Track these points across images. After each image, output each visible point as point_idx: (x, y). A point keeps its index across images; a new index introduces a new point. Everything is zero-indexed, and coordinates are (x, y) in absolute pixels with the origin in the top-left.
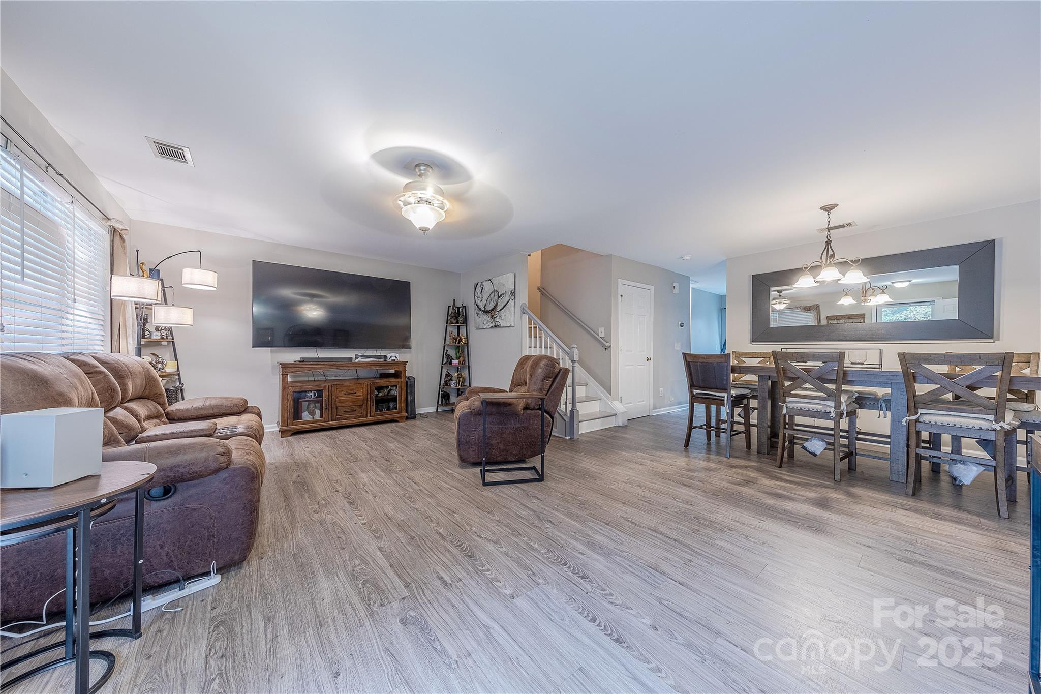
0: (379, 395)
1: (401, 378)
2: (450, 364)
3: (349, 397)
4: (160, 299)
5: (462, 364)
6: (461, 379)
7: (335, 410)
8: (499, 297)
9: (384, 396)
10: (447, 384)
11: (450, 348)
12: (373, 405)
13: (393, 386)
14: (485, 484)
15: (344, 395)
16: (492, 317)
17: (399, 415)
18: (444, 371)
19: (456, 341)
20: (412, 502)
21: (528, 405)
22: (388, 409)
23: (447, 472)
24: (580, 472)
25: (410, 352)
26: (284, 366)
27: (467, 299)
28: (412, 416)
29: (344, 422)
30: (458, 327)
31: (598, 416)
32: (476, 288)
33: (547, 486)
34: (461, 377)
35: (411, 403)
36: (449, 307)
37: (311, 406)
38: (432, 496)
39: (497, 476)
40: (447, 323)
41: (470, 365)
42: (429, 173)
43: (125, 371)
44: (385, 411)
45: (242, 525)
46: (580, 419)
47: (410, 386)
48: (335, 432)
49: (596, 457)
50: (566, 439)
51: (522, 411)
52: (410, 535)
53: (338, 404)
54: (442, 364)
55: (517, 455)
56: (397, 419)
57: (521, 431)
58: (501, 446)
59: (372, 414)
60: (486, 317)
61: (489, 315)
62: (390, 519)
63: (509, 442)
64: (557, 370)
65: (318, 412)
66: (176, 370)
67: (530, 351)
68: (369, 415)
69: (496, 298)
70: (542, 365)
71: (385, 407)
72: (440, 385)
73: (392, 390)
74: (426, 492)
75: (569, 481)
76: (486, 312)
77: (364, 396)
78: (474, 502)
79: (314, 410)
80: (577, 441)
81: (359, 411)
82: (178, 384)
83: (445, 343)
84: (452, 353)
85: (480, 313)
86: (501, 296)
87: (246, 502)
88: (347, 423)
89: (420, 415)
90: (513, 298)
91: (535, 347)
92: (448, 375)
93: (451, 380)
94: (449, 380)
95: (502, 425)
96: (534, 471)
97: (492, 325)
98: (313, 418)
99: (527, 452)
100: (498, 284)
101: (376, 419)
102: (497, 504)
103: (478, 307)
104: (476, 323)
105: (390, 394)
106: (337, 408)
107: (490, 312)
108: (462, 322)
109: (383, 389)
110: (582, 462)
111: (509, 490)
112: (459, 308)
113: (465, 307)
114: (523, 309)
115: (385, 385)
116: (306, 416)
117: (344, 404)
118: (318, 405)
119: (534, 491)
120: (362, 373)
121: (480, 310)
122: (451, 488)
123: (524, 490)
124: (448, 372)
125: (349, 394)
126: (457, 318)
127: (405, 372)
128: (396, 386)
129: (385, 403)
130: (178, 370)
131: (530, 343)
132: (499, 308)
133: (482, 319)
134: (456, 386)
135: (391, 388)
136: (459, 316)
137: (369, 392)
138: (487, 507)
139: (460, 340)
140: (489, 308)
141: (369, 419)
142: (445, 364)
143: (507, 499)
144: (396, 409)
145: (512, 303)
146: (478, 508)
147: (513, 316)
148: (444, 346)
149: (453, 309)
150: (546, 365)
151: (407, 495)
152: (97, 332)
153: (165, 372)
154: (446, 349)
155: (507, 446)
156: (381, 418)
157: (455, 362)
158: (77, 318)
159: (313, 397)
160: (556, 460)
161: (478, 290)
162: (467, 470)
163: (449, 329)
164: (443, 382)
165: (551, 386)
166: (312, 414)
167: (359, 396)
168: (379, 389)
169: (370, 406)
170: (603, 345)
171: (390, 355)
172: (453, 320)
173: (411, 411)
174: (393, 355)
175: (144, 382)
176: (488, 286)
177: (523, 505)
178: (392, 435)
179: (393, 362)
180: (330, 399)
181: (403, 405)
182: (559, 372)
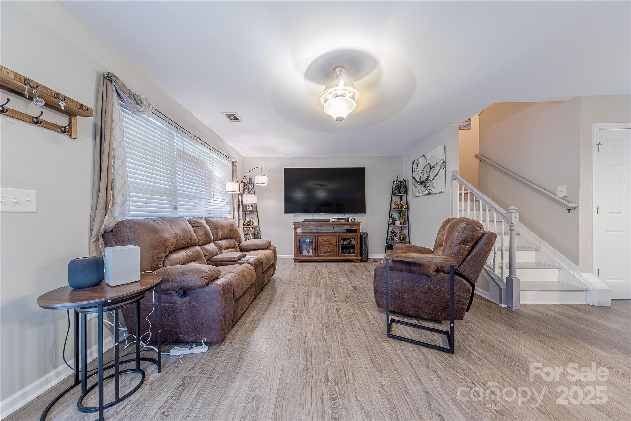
0: (343, 244)
1: (357, 233)
2: (394, 224)
3: (327, 244)
4: (241, 191)
5: (403, 225)
6: (402, 236)
7: (319, 250)
8: (431, 169)
9: (347, 244)
10: (392, 239)
11: (394, 212)
12: (340, 250)
13: (352, 238)
14: (390, 335)
15: (324, 242)
16: (426, 186)
17: (356, 258)
18: (390, 229)
19: (399, 207)
20: (327, 332)
21: (442, 268)
22: (350, 253)
23: (365, 312)
24: (510, 358)
25: (366, 216)
26: (295, 224)
27: (407, 174)
28: (365, 259)
29: (324, 258)
30: (401, 196)
31: (556, 288)
32: (413, 165)
33: (456, 362)
34: (402, 234)
35: (365, 250)
36: (393, 182)
37: (308, 247)
38: (343, 332)
39: (405, 330)
40: (392, 194)
41: (410, 225)
42: (343, 73)
43: (218, 226)
44: (347, 254)
45: (216, 321)
46: (521, 287)
47: (363, 239)
48: (319, 264)
49: (542, 342)
50: (501, 307)
51: (435, 273)
52: (307, 365)
53: (321, 247)
54: (389, 224)
55: (430, 314)
56: (354, 260)
57: (434, 292)
58: (413, 302)
59: (340, 255)
60: (421, 187)
61: (423, 185)
62: (305, 342)
63: (420, 300)
64: (478, 235)
65: (311, 250)
66: (258, 225)
67: (460, 214)
68: (337, 256)
69: (429, 170)
70: (459, 229)
71: (347, 251)
72: (387, 239)
73: (352, 241)
74: (341, 327)
75: (489, 365)
76: (421, 183)
77: (335, 243)
78: (371, 353)
79: (309, 250)
80: (517, 312)
81: (332, 253)
82: (259, 232)
83: (390, 209)
84: (396, 216)
85: (417, 184)
86: (433, 167)
87: (217, 308)
88: (325, 259)
89: (372, 259)
90: (443, 167)
91: (466, 211)
92: (393, 232)
93: (395, 236)
94: (393, 236)
95: (412, 283)
96: (446, 336)
97: (426, 193)
98: (309, 254)
99: (441, 314)
100: (431, 157)
101: (341, 259)
102: (391, 363)
103: (415, 179)
104: (413, 192)
105: (351, 243)
106: (320, 249)
107: (424, 183)
108: (403, 193)
109: (346, 240)
110: (515, 344)
111: (411, 351)
112: (401, 182)
113: (405, 181)
114: (454, 175)
115: (347, 237)
116: (305, 253)
117: (324, 248)
118: (311, 247)
119: (437, 363)
120: (337, 229)
121: (417, 181)
122: (361, 329)
123: (426, 357)
124: (392, 230)
125: (326, 242)
126: (399, 190)
127: (360, 229)
128: (354, 238)
129: (347, 249)
130: (259, 225)
131: (461, 206)
132: (431, 178)
133: (418, 189)
134: (399, 241)
135: (351, 239)
136: (401, 188)
137: (338, 241)
138: (380, 363)
139: (402, 207)
140: (423, 179)
141: (338, 258)
142: (390, 224)
143: (404, 361)
144: (354, 254)
145: (442, 172)
146: (371, 360)
147: (444, 183)
148: (390, 211)
149: (396, 183)
150: (465, 229)
151: (328, 324)
152: (227, 208)
153: (253, 226)
154: (391, 213)
155: (419, 303)
156: (344, 258)
157: (398, 223)
158: (215, 202)
159: (309, 242)
160: (479, 330)
161: (415, 165)
162: (381, 314)
163: (394, 198)
164: (389, 237)
165: (470, 252)
166: (308, 252)
167: (332, 243)
168: (344, 239)
169: (338, 250)
170: (564, 206)
171: (351, 218)
172: (396, 191)
173: (365, 256)
174: (353, 217)
175: (230, 231)
176: (422, 162)
177: (417, 377)
178: (347, 272)
179: (353, 222)
180: (317, 244)
181: (359, 251)
182: (481, 237)
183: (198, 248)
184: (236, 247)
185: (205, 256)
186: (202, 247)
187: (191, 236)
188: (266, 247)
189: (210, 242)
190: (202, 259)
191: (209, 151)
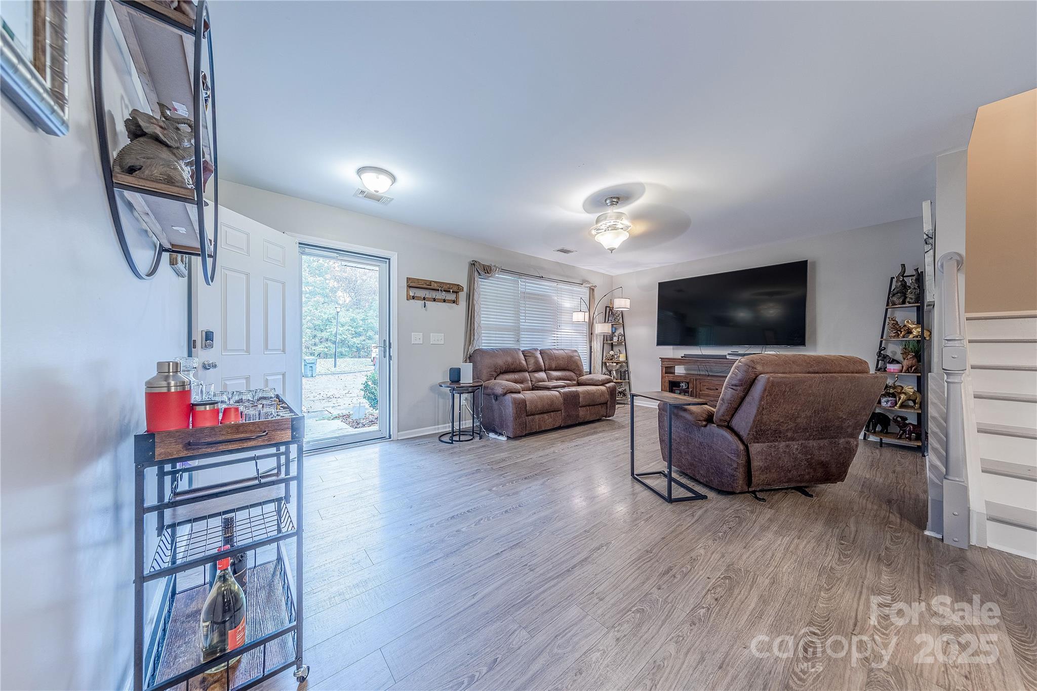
183: (527, 374)
184: (574, 380)
185: (531, 381)
186: (530, 374)
187: (520, 363)
188: (601, 383)
189: (541, 370)
190: (528, 383)
191: (555, 284)
